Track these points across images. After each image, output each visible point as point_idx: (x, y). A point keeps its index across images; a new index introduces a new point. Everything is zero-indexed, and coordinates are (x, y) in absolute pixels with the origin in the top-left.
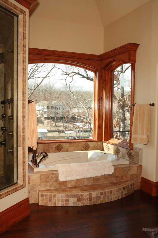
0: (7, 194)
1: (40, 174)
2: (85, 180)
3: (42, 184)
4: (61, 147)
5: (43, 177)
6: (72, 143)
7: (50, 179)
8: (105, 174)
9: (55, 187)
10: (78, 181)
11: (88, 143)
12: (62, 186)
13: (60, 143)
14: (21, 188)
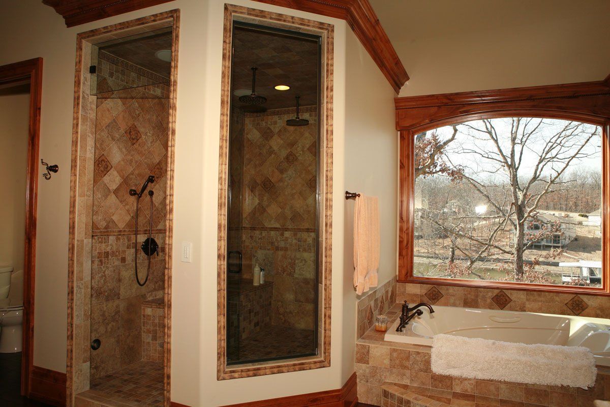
0: (276, 370)
1: (389, 347)
2: (503, 386)
3: (394, 370)
4: (507, 298)
5: (395, 355)
6: (535, 293)
7: (411, 363)
8: (565, 384)
9: (423, 383)
10: (479, 383)
11: (581, 296)
12: (440, 385)
13: (504, 291)
14: (318, 366)
